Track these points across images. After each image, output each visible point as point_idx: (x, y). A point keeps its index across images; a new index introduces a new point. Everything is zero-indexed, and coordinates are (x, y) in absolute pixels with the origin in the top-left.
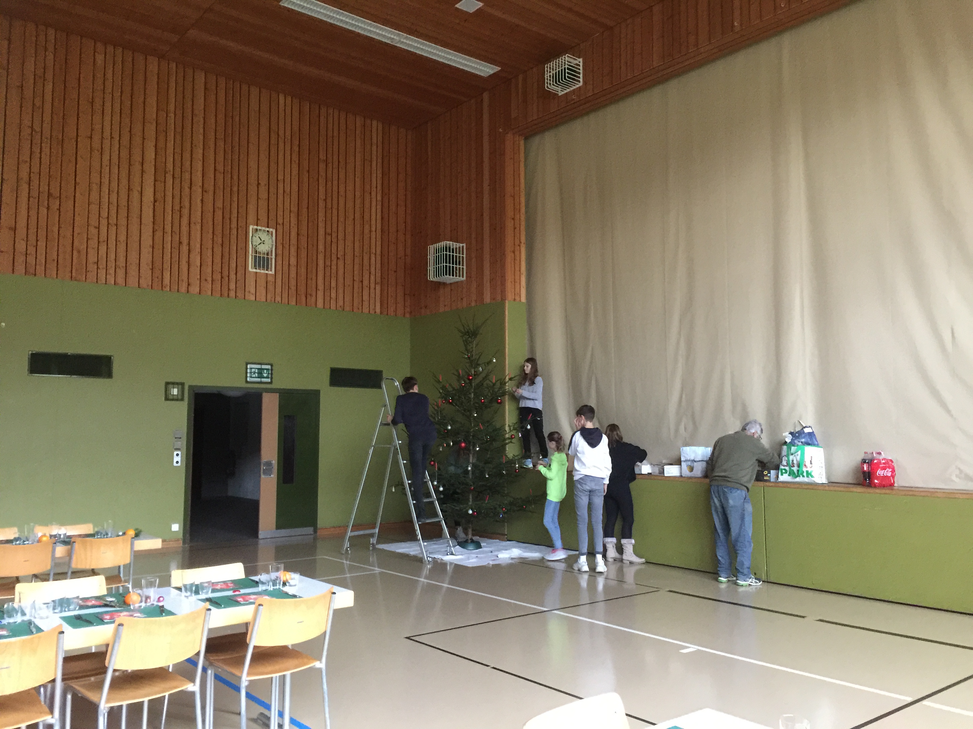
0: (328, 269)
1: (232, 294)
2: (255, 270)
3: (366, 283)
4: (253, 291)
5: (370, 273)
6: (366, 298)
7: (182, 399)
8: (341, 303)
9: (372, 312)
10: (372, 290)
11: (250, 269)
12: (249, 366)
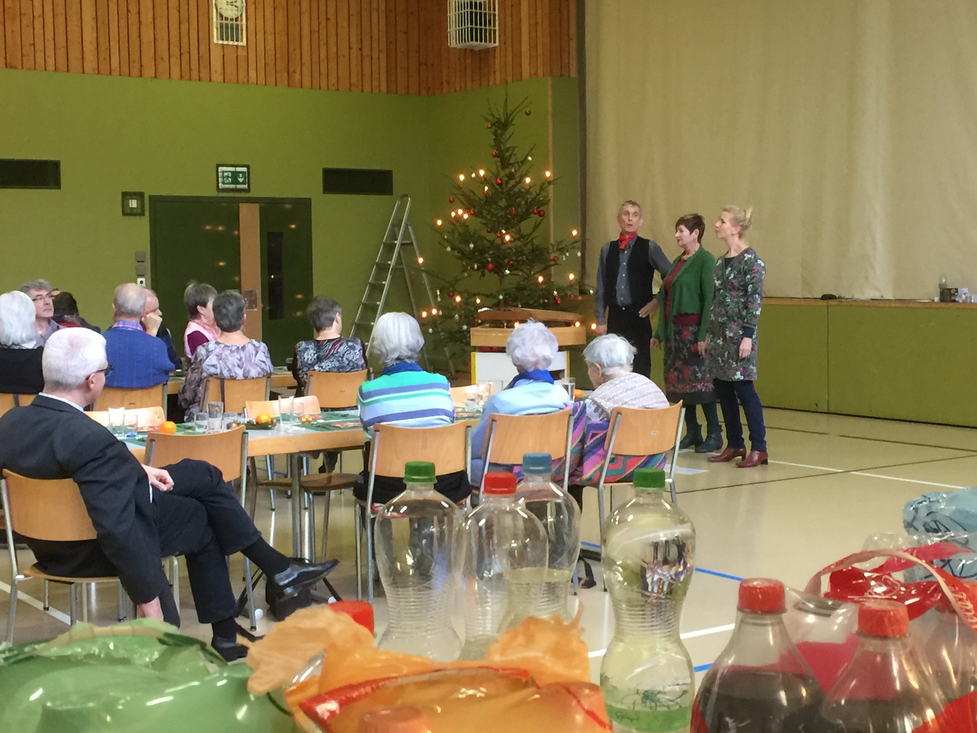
0: (315, 36)
1: (195, 74)
2: (221, 42)
3: (366, 51)
4: (220, 69)
5: (371, 37)
6: (367, 70)
7: (142, 214)
8: (333, 80)
9: (376, 90)
10: (375, 61)
11: (215, 41)
12: (221, 169)
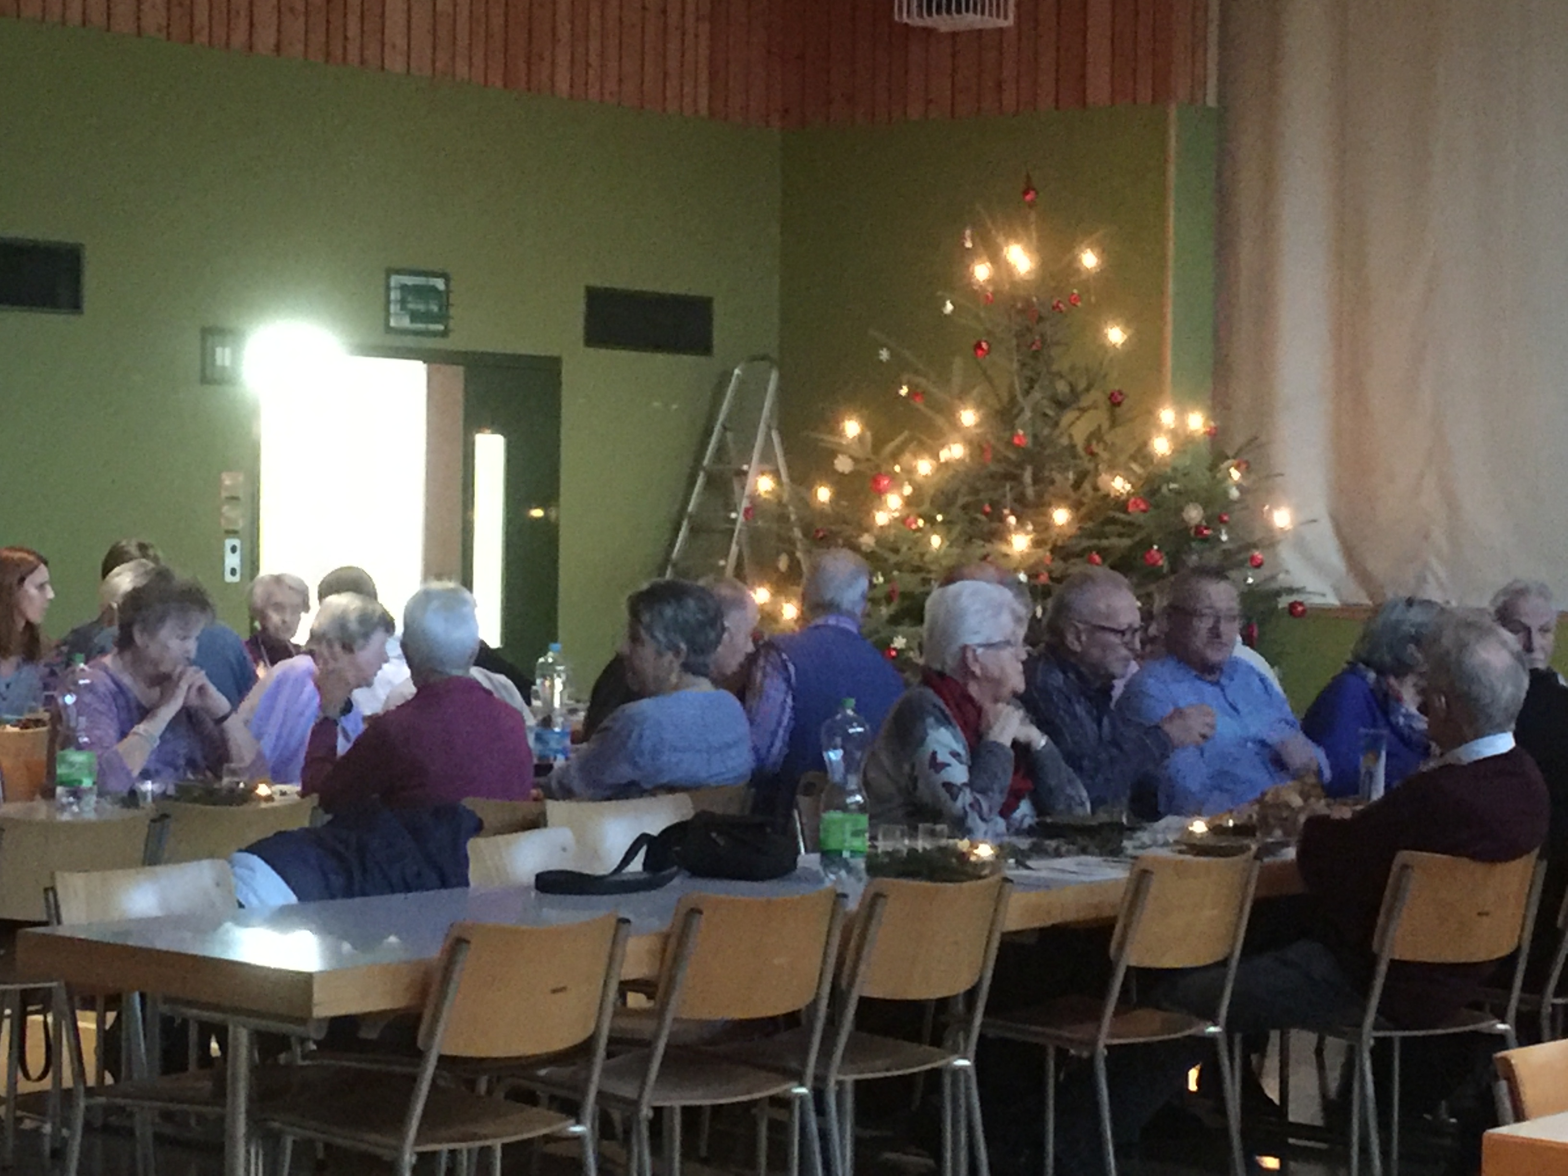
1: (353, 52)
3: (673, 16)
4: (401, 43)
8: (613, 81)
9: (688, 110)
10: (689, 40)
12: (395, 280)
